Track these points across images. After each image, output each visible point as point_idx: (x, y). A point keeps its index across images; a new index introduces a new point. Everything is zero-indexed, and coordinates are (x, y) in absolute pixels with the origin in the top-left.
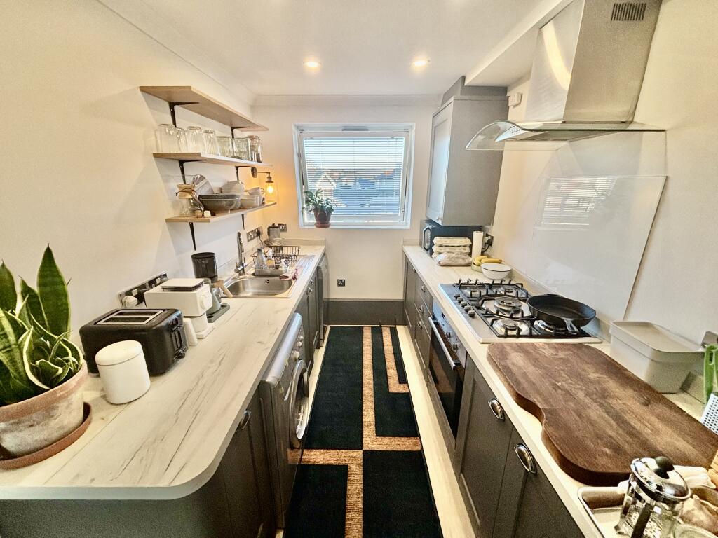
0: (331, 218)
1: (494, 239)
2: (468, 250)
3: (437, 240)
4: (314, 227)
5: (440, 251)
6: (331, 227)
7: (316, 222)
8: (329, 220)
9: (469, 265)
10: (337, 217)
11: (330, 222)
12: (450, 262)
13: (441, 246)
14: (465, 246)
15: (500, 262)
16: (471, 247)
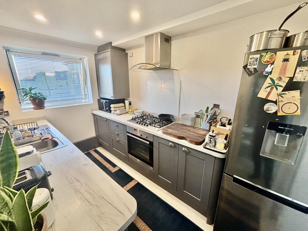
0: (45, 103)
1: (132, 102)
2: (124, 108)
3: (112, 106)
4: (33, 110)
5: (114, 110)
6: (46, 108)
7: (33, 106)
8: (44, 104)
9: (127, 113)
10: (48, 102)
11: (45, 105)
12: (121, 113)
13: (115, 108)
14: (123, 106)
15: (137, 110)
16: (125, 106)
